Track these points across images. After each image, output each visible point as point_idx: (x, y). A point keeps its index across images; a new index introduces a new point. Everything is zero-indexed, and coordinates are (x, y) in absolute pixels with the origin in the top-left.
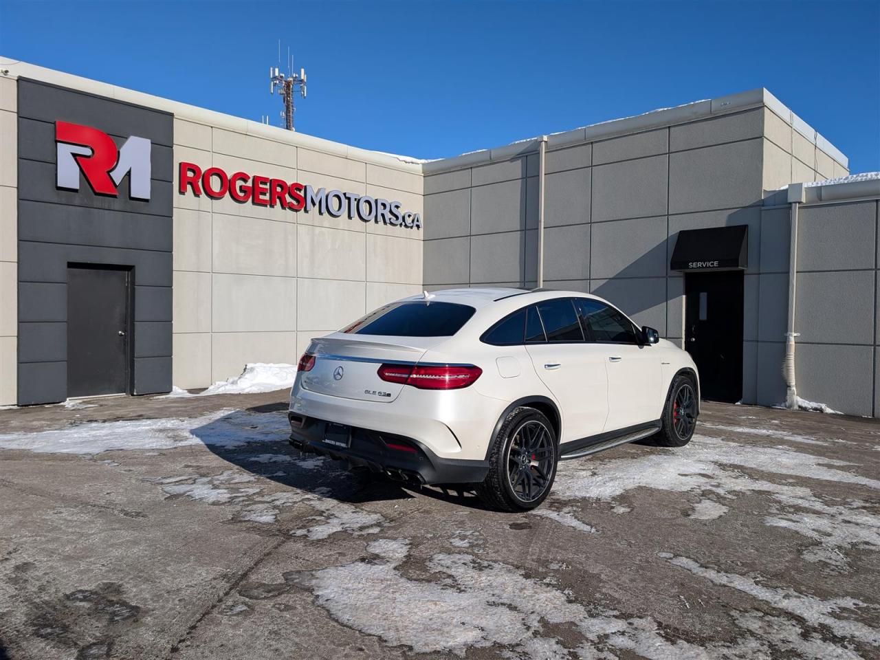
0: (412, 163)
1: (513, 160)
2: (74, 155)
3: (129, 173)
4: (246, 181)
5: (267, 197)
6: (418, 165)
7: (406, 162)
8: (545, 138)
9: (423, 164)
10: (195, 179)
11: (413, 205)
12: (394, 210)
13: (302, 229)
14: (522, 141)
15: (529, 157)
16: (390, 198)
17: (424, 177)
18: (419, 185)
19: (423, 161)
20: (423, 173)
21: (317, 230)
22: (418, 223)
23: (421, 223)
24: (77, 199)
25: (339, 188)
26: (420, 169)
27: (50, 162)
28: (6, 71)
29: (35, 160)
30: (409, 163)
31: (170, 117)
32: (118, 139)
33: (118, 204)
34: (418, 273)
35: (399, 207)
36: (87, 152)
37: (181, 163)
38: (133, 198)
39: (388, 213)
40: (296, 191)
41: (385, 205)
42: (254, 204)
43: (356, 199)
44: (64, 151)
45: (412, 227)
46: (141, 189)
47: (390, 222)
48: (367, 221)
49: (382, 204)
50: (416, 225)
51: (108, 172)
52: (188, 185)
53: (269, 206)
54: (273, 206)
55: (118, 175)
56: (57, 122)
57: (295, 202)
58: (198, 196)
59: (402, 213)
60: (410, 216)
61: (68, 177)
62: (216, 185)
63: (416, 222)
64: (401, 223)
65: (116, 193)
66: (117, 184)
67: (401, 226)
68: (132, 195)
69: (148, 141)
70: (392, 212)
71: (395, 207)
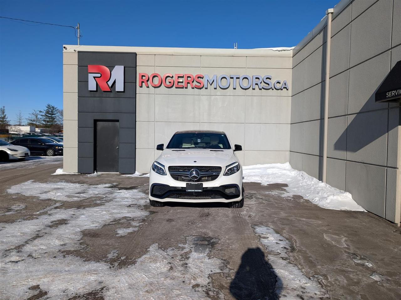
0: (284, 50)
1: (319, 33)
2: (94, 77)
3: (115, 82)
4: (172, 78)
5: (183, 84)
6: (289, 51)
7: (279, 51)
8: (331, 10)
9: (293, 50)
10: (145, 80)
11: (286, 77)
12: (268, 81)
13: (204, 98)
15: (324, 29)
16: (263, 75)
17: (292, 57)
18: (289, 63)
19: (293, 48)
20: (293, 55)
21: (213, 97)
22: (285, 86)
23: (290, 86)
24: (97, 94)
25: (227, 73)
26: (291, 53)
27: (87, 82)
28: (75, 50)
29: (83, 81)
30: (281, 51)
31: (135, 54)
32: (111, 68)
33: (112, 95)
34: (287, 116)
35: (270, 79)
36: (99, 75)
37: (139, 73)
38: (118, 92)
39: (261, 83)
40: (199, 79)
41: (258, 78)
42: (176, 88)
43: (237, 78)
44: (91, 76)
45: (282, 89)
46: (120, 87)
47: (263, 88)
48: (246, 89)
49: (256, 78)
50: (284, 88)
51: (107, 82)
52: (143, 83)
53: (184, 88)
54: (186, 88)
55: (110, 83)
56: (88, 66)
57: (199, 84)
58: (148, 87)
59: (272, 82)
60: (279, 83)
61: (92, 86)
62: (156, 81)
63: (284, 86)
64: (271, 88)
65: (110, 90)
66: (110, 86)
67: (273, 89)
68: (117, 90)
69: (123, 67)
70: (264, 82)
71: (267, 78)
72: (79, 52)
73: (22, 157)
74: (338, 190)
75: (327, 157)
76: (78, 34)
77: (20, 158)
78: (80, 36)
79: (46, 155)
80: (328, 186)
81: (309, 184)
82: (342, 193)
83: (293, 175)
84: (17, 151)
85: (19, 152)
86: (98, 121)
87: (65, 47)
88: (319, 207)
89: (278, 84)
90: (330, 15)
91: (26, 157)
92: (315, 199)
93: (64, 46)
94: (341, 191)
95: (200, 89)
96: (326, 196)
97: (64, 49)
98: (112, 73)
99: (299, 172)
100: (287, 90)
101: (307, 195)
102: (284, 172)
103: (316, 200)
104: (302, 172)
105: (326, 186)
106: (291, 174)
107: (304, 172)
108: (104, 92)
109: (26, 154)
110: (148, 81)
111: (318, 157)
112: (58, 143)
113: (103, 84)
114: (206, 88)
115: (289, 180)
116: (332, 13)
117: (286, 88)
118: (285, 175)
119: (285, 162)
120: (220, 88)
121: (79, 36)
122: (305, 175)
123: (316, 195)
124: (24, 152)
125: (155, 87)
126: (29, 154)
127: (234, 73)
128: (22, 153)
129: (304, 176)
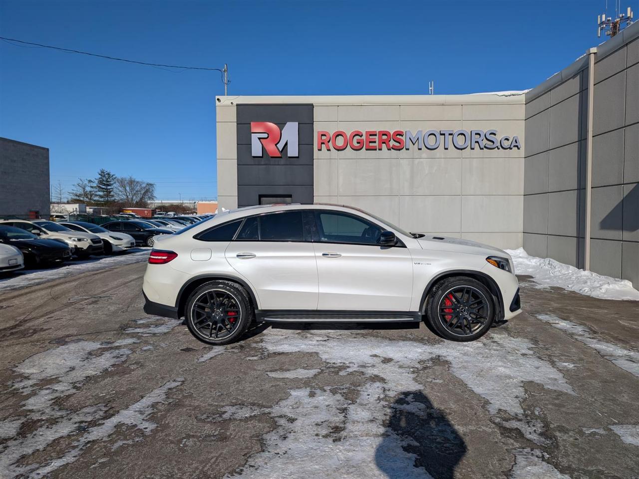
0: (513, 95)
1: (574, 77)
2: (259, 139)
3: (286, 144)
4: (361, 136)
5: (376, 144)
6: (521, 95)
7: (506, 96)
8: (594, 50)
9: (526, 94)
10: (326, 140)
11: (517, 130)
12: (491, 137)
13: (404, 162)
14: (581, 57)
15: (583, 72)
16: (485, 129)
17: (525, 104)
18: (521, 112)
19: (526, 91)
20: (526, 101)
21: (417, 161)
22: (516, 144)
23: (522, 144)
24: (263, 161)
25: (436, 128)
26: (523, 98)
27: (249, 144)
28: (232, 103)
29: (244, 143)
30: (509, 96)
31: (311, 106)
32: (281, 125)
33: (282, 161)
34: (518, 185)
35: (495, 134)
36: (265, 136)
37: (318, 132)
38: (290, 157)
39: (482, 140)
40: (398, 136)
41: (479, 134)
42: (367, 150)
43: (450, 134)
44: (254, 138)
45: (510, 148)
46: (293, 151)
47: (485, 147)
48: (462, 149)
49: (476, 134)
50: (515, 146)
51: (276, 145)
52: (322, 145)
53: (377, 149)
54: (380, 149)
55: (281, 146)
56: (252, 123)
57: (397, 144)
58: (329, 150)
59: (498, 138)
60: (507, 139)
61: (256, 150)
62: (340, 142)
63: (514, 144)
64: (497, 147)
65: (280, 156)
66: (281, 150)
67: (498, 149)
68: (289, 155)
69: (297, 123)
70: (487, 139)
71: (490, 134)
72: (237, 105)
73: (127, 249)
74: (612, 279)
75: (591, 238)
76: (226, 79)
77: (125, 249)
78: (229, 81)
79: (147, 246)
80: (594, 274)
81: (565, 274)
82: (618, 281)
83: (534, 264)
84: (122, 240)
85: (125, 241)
86: (262, 197)
87: (218, 99)
88: (592, 297)
89: (506, 141)
90: (592, 56)
91: (132, 248)
92: (584, 289)
93: (217, 97)
94: (617, 279)
95: (399, 150)
96: (598, 285)
97: (217, 101)
98: (282, 132)
99: (542, 260)
100: (519, 149)
101: (570, 286)
102: (521, 260)
103: (586, 291)
104: (547, 260)
105: (592, 275)
106: (531, 263)
107: (551, 259)
108: (272, 157)
109: (132, 244)
110: (329, 142)
111: (576, 238)
112: (157, 228)
113: (271, 148)
114: (407, 149)
115: (530, 270)
116: (594, 53)
117: (517, 146)
118: (522, 264)
119: (517, 248)
120: (426, 149)
121: (226, 82)
122: (556, 263)
123: (583, 285)
124: (129, 241)
125: (338, 150)
126: (135, 244)
127: (445, 127)
128: (127, 243)
129: (553, 264)
